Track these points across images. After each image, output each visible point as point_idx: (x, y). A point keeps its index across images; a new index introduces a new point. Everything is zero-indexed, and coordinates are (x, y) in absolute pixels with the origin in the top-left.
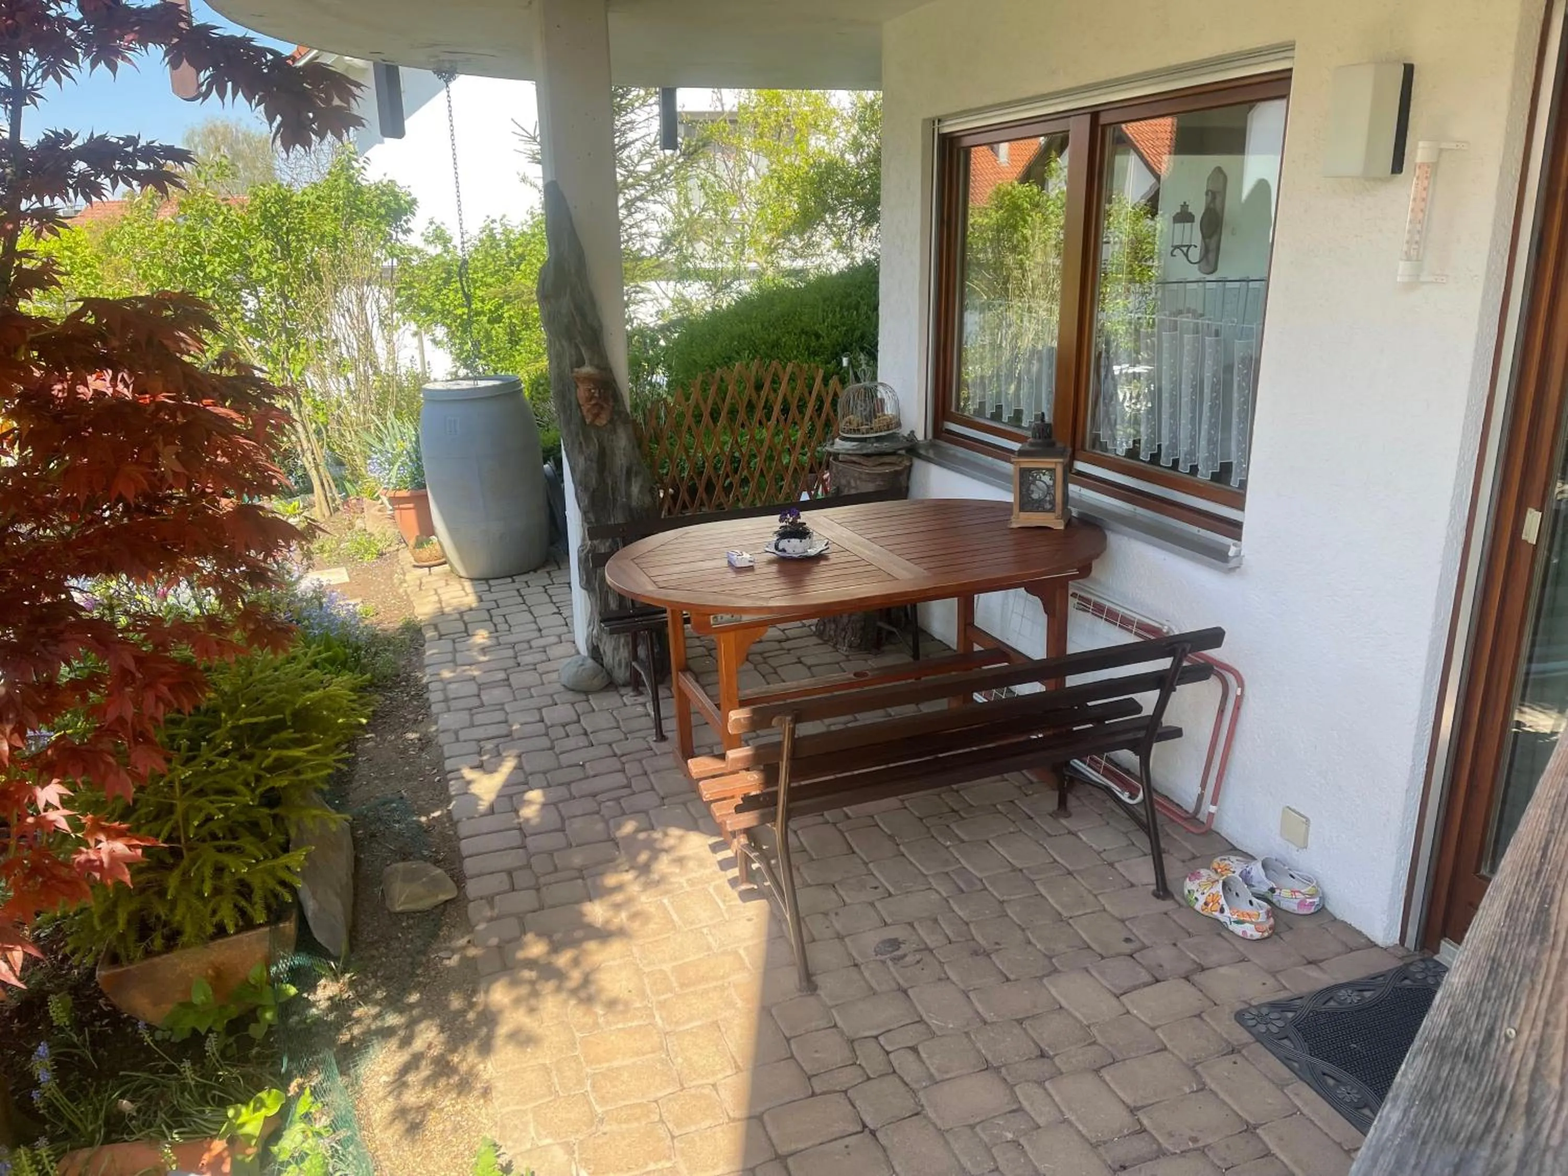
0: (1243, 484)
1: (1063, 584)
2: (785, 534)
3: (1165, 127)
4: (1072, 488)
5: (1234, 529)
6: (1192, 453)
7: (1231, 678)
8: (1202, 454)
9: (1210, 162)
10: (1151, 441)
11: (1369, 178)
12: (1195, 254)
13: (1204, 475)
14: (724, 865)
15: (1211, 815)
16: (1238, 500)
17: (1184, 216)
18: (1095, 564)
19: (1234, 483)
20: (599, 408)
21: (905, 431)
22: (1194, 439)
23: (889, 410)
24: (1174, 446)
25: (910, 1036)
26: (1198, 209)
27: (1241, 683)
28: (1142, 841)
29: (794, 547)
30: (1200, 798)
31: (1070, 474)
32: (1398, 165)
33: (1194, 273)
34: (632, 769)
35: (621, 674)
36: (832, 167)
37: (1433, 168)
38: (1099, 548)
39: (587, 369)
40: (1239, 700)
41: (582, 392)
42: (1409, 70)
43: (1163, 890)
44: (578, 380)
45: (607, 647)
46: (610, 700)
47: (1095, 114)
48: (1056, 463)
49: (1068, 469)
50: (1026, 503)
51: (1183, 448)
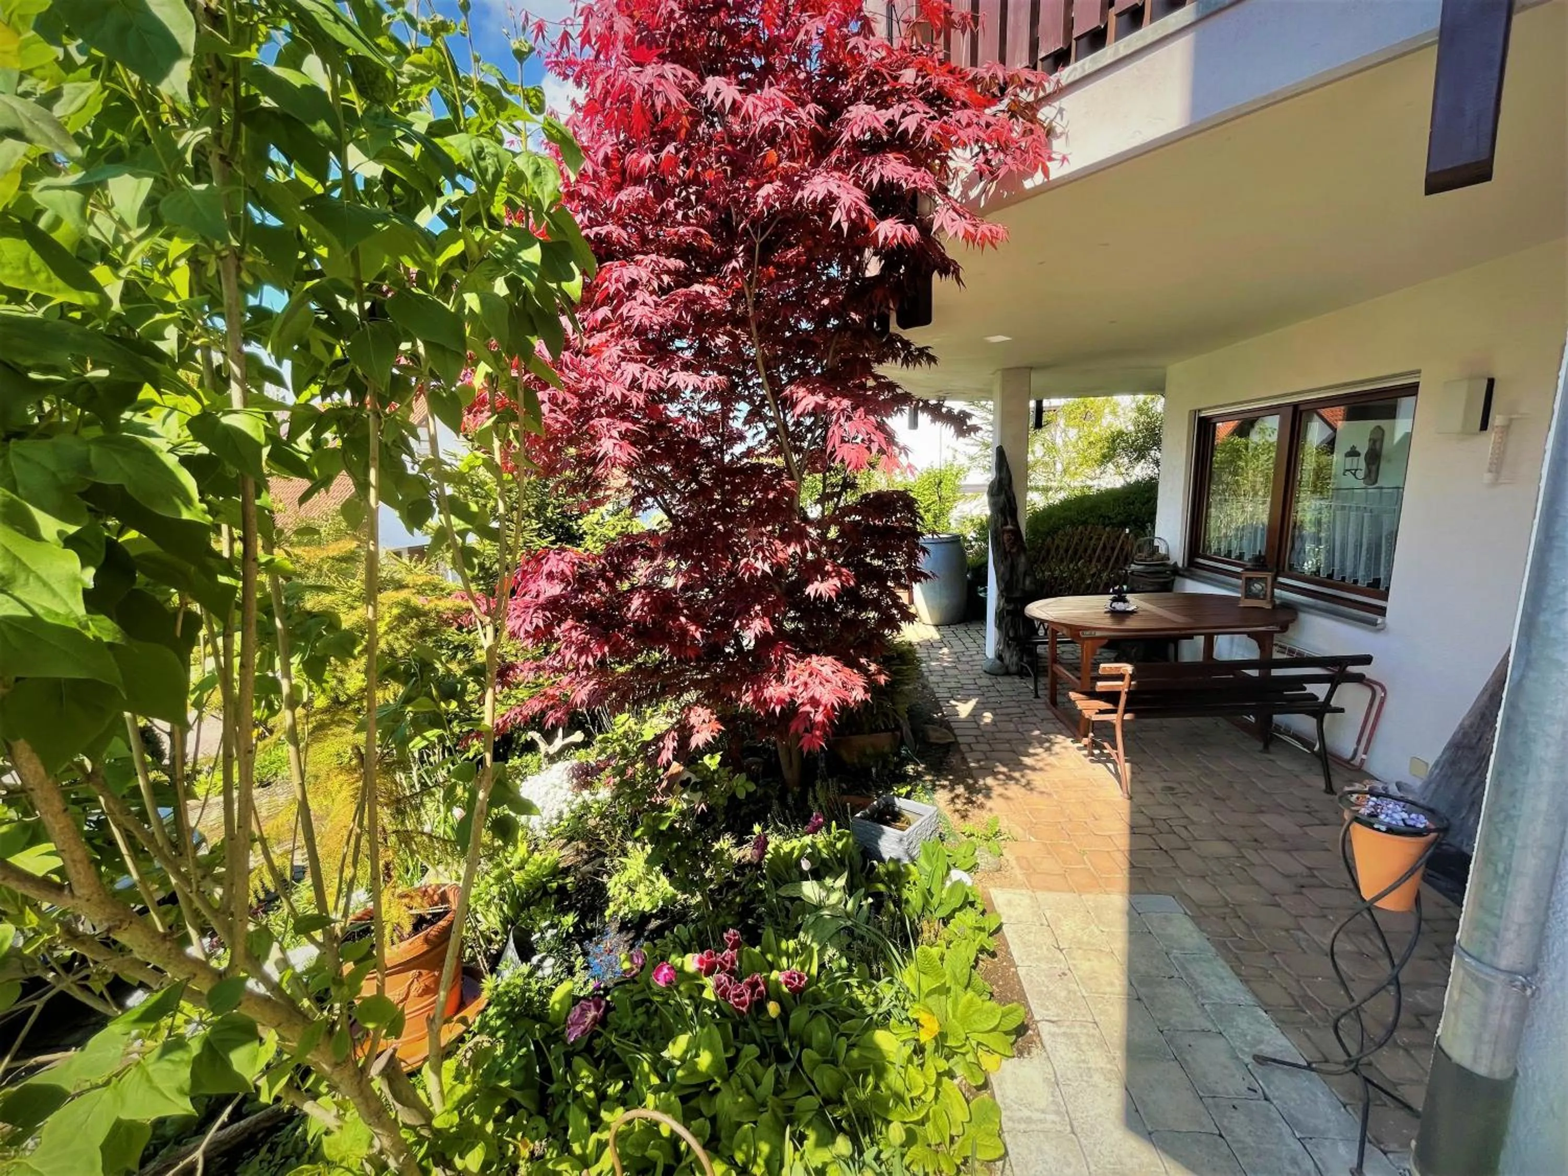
0: (1388, 589)
1: (1271, 634)
2: (1114, 600)
3: (1340, 411)
4: (1277, 591)
5: (1382, 611)
6: (1355, 572)
7: (1377, 688)
8: (1361, 573)
9: (1372, 424)
10: (1328, 567)
11: (1465, 433)
12: (1361, 474)
13: (1362, 584)
14: (1079, 749)
15: (1363, 760)
16: (1385, 596)
17: (1353, 453)
18: (1291, 626)
19: (1382, 589)
20: (1013, 545)
21: (1171, 562)
22: (1356, 567)
23: (1162, 551)
24: (1343, 570)
25: (1183, 822)
26: (1363, 449)
27: (1384, 689)
28: (1318, 768)
29: (1120, 606)
30: (1356, 752)
31: (1275, 584)
32: (1484, 426)
33: (1361, 484)
34: (1025, 707)
35: (1013, 669)
36: (1120, 434)
37: (1506, 429)
38: (1294, 619)
39: (1009, 527)
40: (1383, 701)
41: (1006, 537)
42: (1491, 382)
43: (1330, 790)
44: (1004, 532)
45: (1007, 656)
46: (1008, 679)
47: (1296, 406)
48: (1269, 576)
49: (1274, 579)
50: (1248, 594)
51: (1349, 571)
